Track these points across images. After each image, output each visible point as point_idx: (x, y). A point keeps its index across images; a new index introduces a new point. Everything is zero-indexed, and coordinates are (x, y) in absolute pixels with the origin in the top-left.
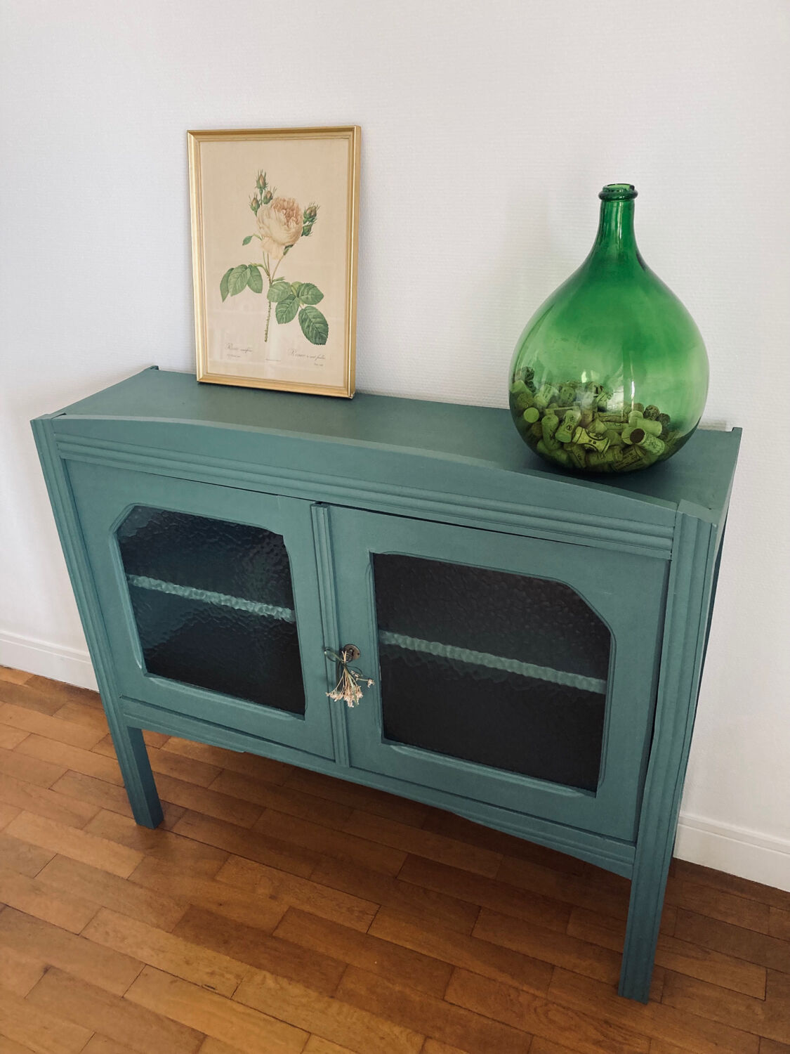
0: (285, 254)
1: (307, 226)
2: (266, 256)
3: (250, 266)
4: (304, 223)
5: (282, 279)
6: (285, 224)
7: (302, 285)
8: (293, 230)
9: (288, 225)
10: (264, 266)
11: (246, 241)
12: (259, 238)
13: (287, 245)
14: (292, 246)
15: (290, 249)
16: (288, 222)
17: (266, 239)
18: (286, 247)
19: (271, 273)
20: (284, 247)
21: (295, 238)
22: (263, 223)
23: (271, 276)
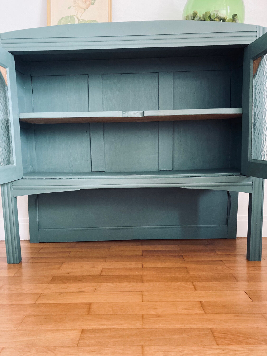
0: (84, 11)
1: (93, 2)
2: (77, 12)
3: (70, 16)
4: (92, 1)
5: (83, 19)
6: (84, 2)
7: (91, 21)
8: (88, 4)
9: (86, 2)
10: (76, 16)
11: (69, 8)
12: (74, 7)
13: (85, 8)
14: (87, 9)
15: (86, 10)
16: (85, 1)
17: (77, 7)
18: (85, 9)
19: (79, 18)
20: (84, 9)
21: (89, 6)
22: (76, 2)
23: (79, 19)
